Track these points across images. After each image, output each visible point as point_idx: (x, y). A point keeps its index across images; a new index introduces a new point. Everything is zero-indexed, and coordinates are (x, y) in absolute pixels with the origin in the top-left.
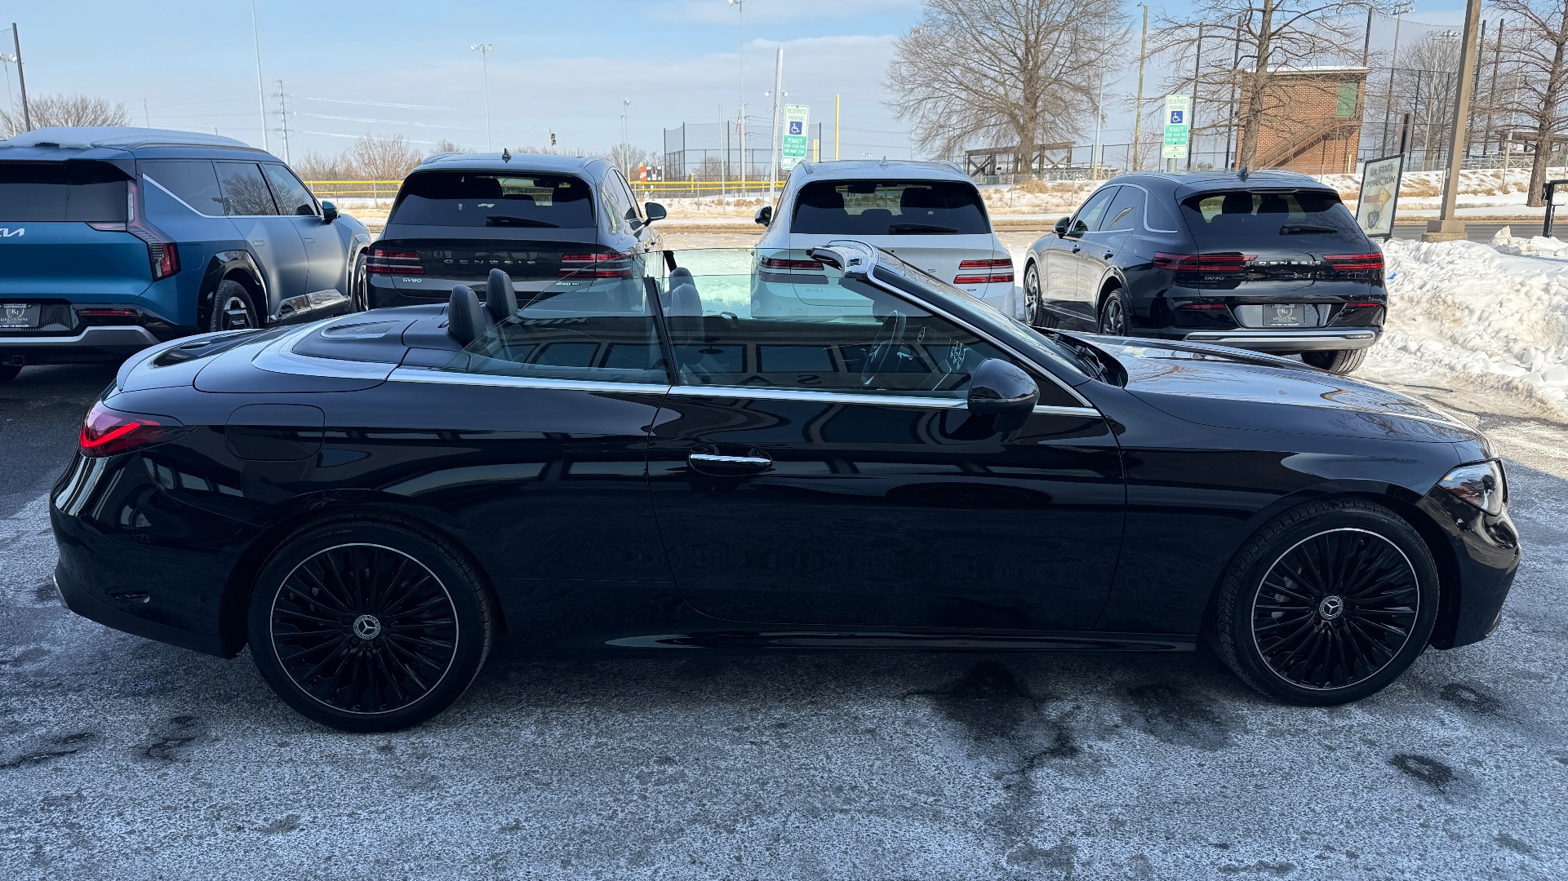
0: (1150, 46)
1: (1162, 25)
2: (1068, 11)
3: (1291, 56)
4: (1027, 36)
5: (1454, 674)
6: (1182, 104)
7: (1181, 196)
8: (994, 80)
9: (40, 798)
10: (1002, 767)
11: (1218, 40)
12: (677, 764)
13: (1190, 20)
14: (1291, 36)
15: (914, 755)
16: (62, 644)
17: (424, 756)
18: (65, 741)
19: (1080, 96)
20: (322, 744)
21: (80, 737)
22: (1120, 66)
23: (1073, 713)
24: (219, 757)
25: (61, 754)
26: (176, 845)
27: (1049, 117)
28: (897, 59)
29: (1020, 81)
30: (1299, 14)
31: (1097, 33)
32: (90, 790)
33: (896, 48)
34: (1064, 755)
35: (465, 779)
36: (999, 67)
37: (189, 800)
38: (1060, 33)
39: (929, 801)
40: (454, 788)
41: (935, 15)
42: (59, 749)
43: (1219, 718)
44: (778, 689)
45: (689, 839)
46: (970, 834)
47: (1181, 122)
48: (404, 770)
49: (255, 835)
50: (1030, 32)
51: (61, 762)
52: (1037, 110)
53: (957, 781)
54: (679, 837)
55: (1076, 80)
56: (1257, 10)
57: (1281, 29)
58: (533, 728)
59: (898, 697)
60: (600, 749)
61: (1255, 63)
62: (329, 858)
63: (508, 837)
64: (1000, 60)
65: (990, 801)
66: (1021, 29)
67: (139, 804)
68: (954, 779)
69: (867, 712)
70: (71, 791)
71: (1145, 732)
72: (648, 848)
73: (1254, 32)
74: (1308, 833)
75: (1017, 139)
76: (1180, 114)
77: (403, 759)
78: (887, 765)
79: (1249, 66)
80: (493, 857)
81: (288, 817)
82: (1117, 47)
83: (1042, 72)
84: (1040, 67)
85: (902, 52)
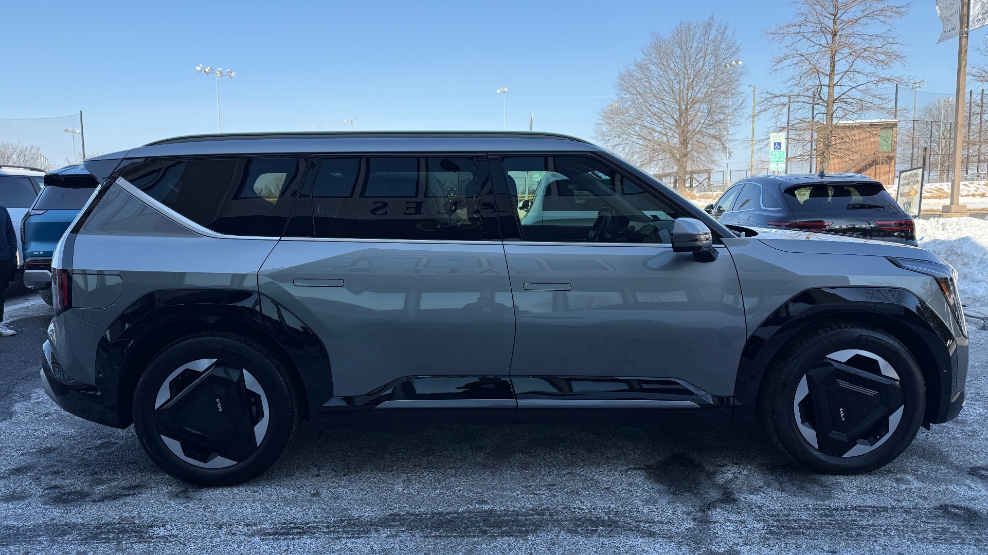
0: (758, 109)
1: (765, 96)
2: (704, 90)
3: (848, 112)
4: (680, 106)
5: (976, 461)
6: (780, 138)
7: (783, 187)
8: (659, 132)
9: (117, 517)
10: (690, 508)
11: (800, 104)
12: (489, 504)
13: (783, 93)
14: (846, 100)
15: (635, 502)
16: (123, 439)
17: (338, 498)
18: (129, 489)
19: (714, 141)
20: (278, 492)
21: (137, 487)
22: (739, 122)
23: (733, 480)
24: (219, 498)
25: (127, 495)
26: (198, 542)
27: (696, 154)
28: (600, 122)
29: (676, 133)
30: (850, 88)
31: (724, 103)
32: (145, 514)
33: (599, 116)
34: (729, 502)
35: (364, 510)
36: (664, 125)
37: (203, 519)
38: (701, 104)
39: (646, 526)
40: (357, 515)
41: (623, 96)
42: (126, 492)
43: (825, 483)
44: (548, 466)
45: (500, 543)
46: (672, 543)
47: (780, 149)
48: (327, 505)
49: (242, 538)
50: (682, 104)
51: (127, 499)
52: (688, 150)
53: (663, 515)
54: (494, 542)
55: (712, 132)
56: (826, 85)
57: (840, 96)
58: (402, 485)
59: (623, 471)
60: (442, 496)
61: (825, 117)
62: (287, 550)
63: (392, 540)
64: (664, 121)
65: (684, 526)
66: (677, 102)
67: (175, 521)
68: (661, 515)
69: (604, 479)
70: (135, 514)
71: (779, 491)
72: (475, 548)
73: (823, 98)
74: (887, 546)
75: (676, 168)
76: (779, 144)
77: (326, 499)
78: (618, 507)
79: (821, 118)
80: (383, 551)
81: (261, 528)
82: (738, 111)
83: (690, 128)
84: (689, 124)
85: (603, 118)
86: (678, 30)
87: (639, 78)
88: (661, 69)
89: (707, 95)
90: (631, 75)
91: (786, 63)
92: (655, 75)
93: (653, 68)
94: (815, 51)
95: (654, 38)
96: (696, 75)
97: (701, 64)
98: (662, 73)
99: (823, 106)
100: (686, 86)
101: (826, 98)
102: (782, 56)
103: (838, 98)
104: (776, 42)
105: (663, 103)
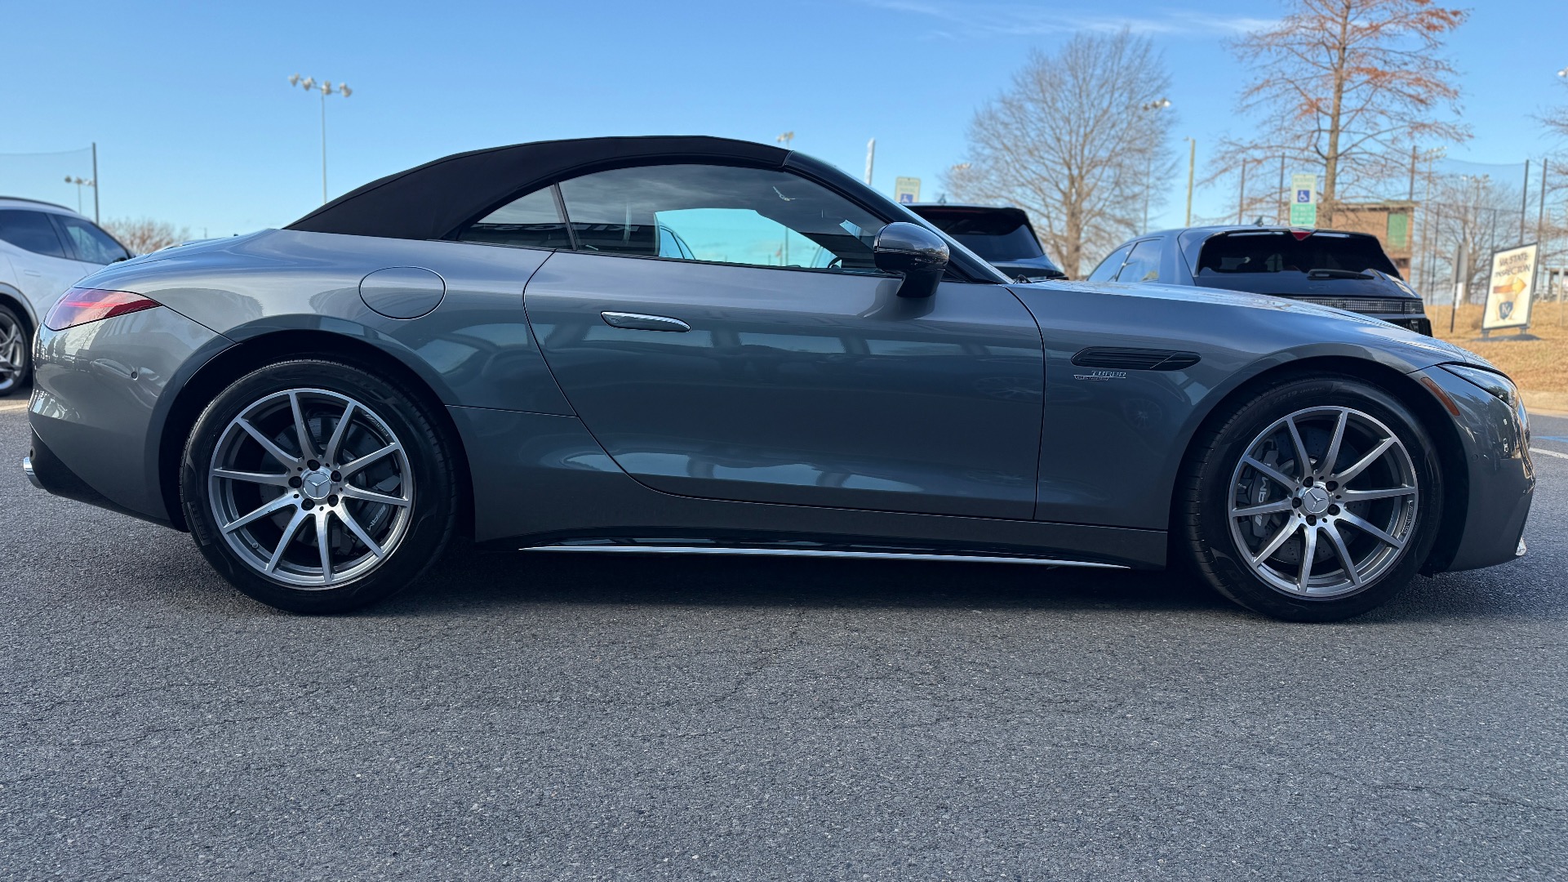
1: (1224, 148)
2: (1111, 147)
3: (1361, 175)
4: (1070, 169)
8: (1036, 211)
14: (1359, 156)
19: (1122, 228)
22: (1163, 199)
29: (1064, 214)
30: (1362, 136)
31: (1142, 168)
36: (1044, 200)
38: (1103, 170)
41: (979, 150)
50: (1073, 167)
52: (1082, 241)
55: (1118, 213)
56: (1325, 131)
57: (1350, 148)
64: (1044, 194)
66: (1065, 164)
73: (1321, 151)
76: (1307, 193)
82: (1163, 181)
83: (1086, 205)
84: (1082, 200)
85: (947, 185)
86: (1071, 47)
87: (1007, 120)
88: (1043, 109)
89: (1114, 153)
90: (992, 117)
91: (1262, 94)
92: (1033, 119)
93: (1029, 106)
94: (1312, 75)
95: (1034, 58)
96: (1097, 122)
97: (1105, 104)
98: (1043, 115)
99: (1319, 163)
100: (1081, 140)
101: (1325, 150)
102: (1259, 82)
104: (1247, 60)
105: (1044, 164)
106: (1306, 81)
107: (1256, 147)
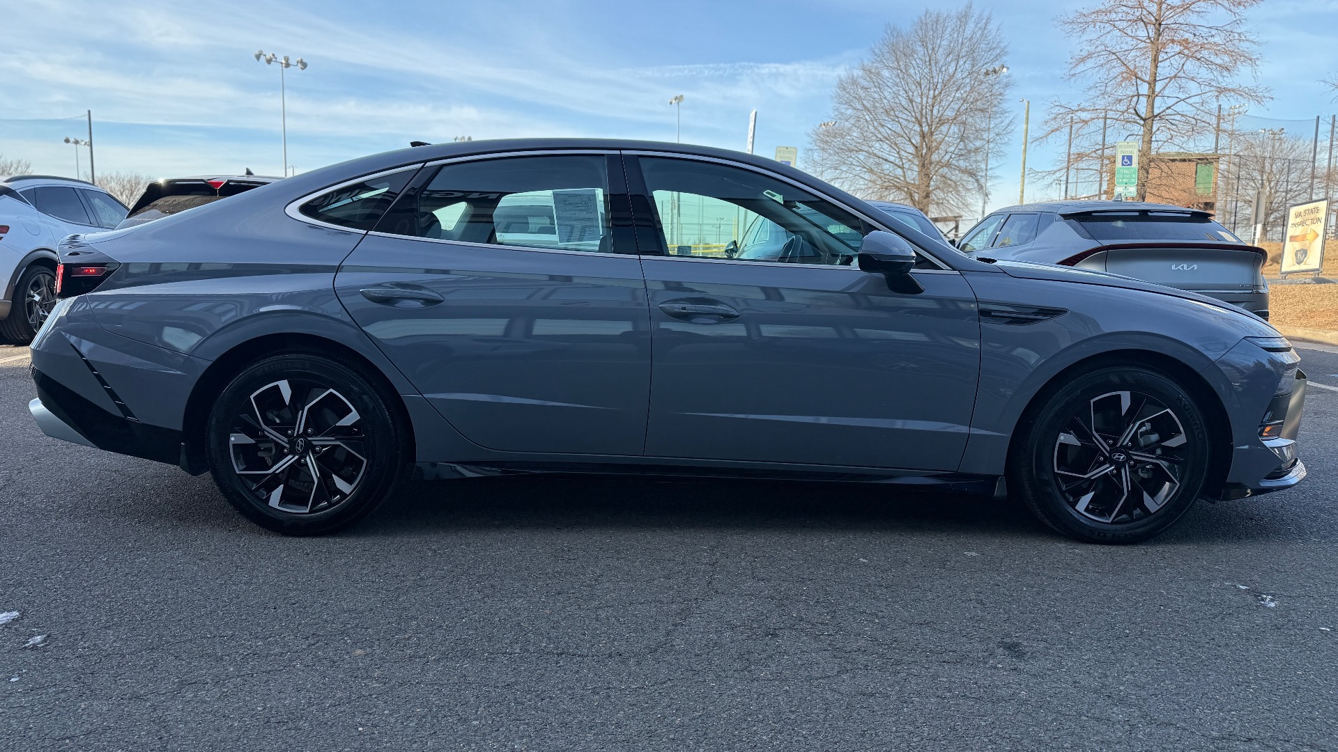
2: (956, 107)
3: (1172, 132)
4: (921, 126)
6: (1131, 150)
8: (892, 163)
14: (1172, 117)
19: (965, 177)
27: (940, 194)
28: (812, 146)
29: (914, 164)
30: (1177, 100)
31: (984, 125)
33: (809, 139)
36: (898, 153)
38: (951, 124)
41: (843, 111)
50: (923, 126)
52: (931, 189)
55: (962, 164)
56: (1143, 95)
57: (1165, 111)
61: (1140, 140)
64: (898, 148)
66: (916, 122)
73: (1140, 113)
82: (1001, 136)
83: (935, 157)
84: (932, 153)
85: (815, 141)
86: (922, 22)
87: (866, 86)
89: (959, 113)
90: (854, 82)
91: (1090, 63)
92: (889, 84)
93: (886, 73)
94: (1131, 47)
95: (889, 32)
96: (945, 86)
97: (951, 70)
98: (898, 80)
99: (1139, 124)
100: (930, 101)
101: (1143, 116)
102: (1084, 53)
103: (1162, 112)
104: (1076, 35)
105: (899, 121)
106: (1127, 53)
107: (1083, 110)
